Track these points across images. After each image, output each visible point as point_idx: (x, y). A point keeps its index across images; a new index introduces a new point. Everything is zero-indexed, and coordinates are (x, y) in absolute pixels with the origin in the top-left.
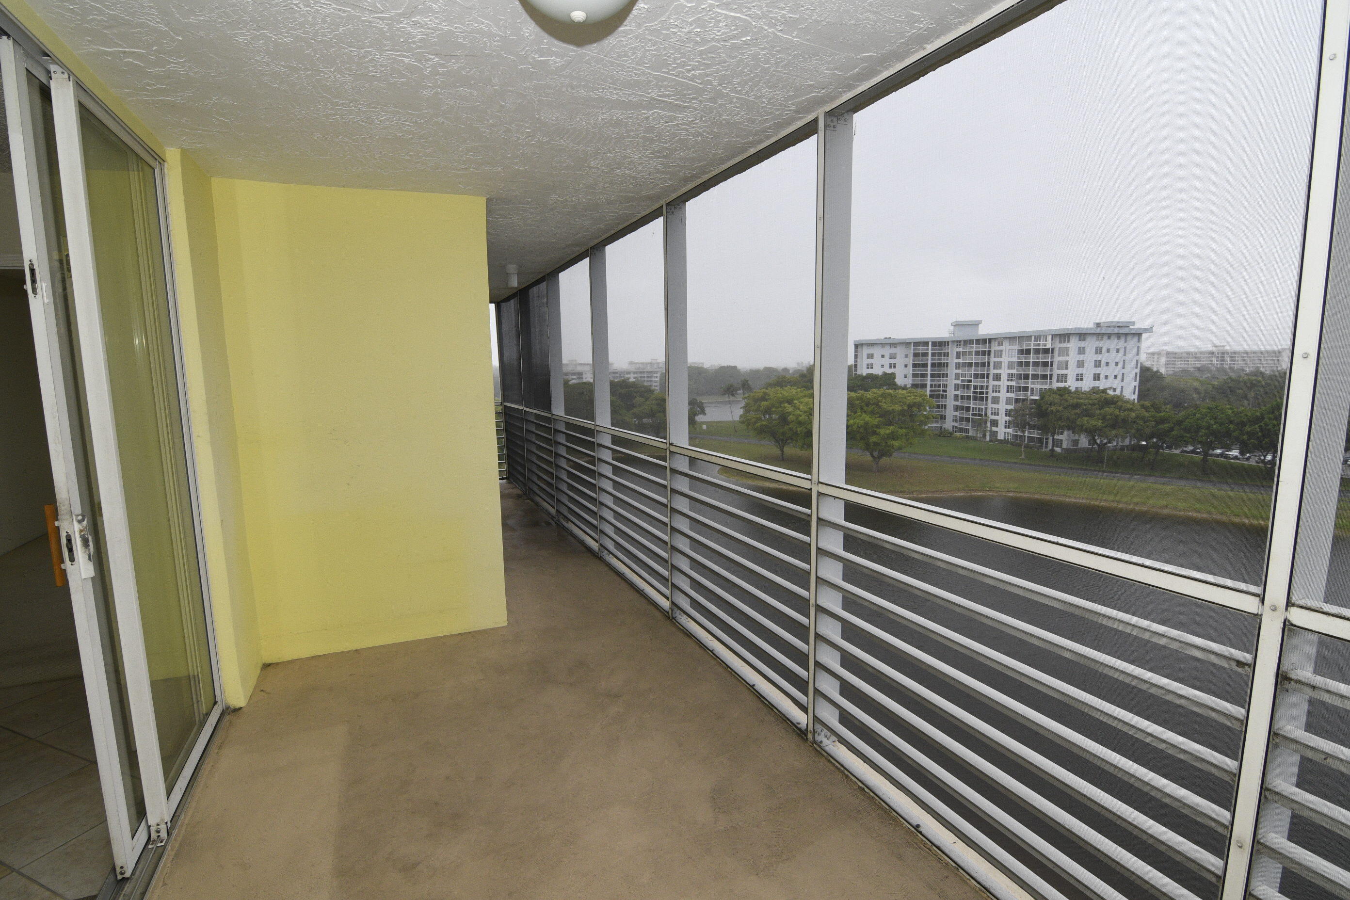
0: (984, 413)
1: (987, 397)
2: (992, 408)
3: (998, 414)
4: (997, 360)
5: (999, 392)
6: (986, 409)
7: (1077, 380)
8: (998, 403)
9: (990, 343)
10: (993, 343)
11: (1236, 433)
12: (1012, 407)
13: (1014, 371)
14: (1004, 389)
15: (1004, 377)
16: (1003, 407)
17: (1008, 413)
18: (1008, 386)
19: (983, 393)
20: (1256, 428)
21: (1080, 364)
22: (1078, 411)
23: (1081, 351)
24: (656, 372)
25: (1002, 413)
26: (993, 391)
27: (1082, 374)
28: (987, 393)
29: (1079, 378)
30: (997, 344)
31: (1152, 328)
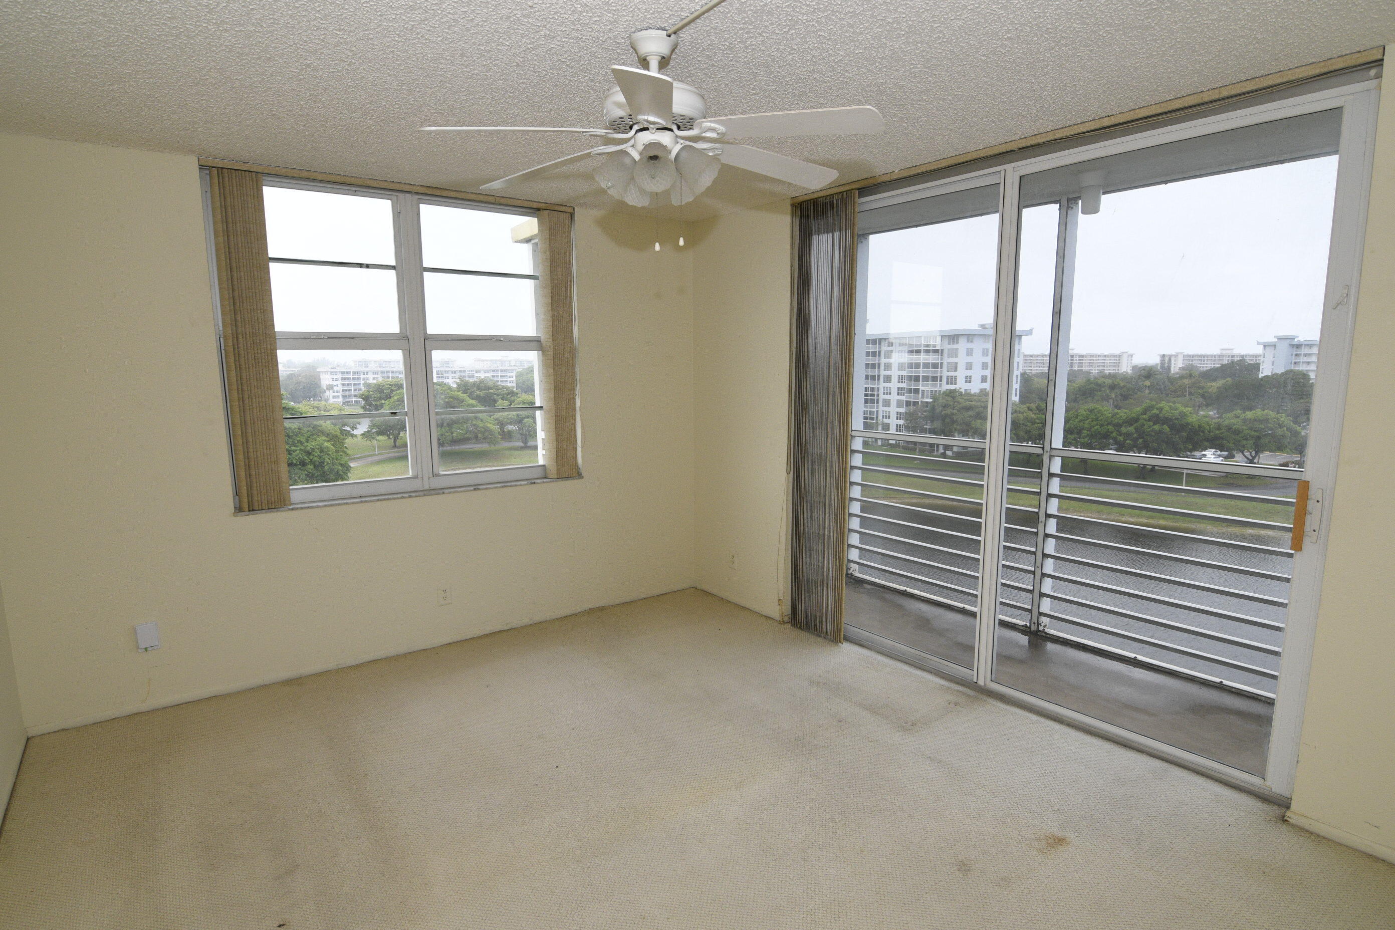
0: (875, 416)
1: (878, 400)
2: (883, 411)
3: (889, 418)
4: (887, 361)
5: (890, 394)
6: (877, 411)
7: (966, 382)
8: (889, 406)
9: (880, 343)
10: (883, 343)
11: (1114, 434)
12: (903, 410)
13: (904, 373)
14: (894, 391)
15: (895, 379)
16: (894, 410)
17: (899, 416)
18: (898, 388)
19: (873, 395)
20: (1131, 429)
21: (969, 366)
22: (970, 413)
23: (970, 352)
24: (512, 371)
25: (893, 416)
26: (884, 394)
27: (970, 376)
28: (878, 395)
29: (968, 380)
30: (887, 344)
31: (1031, 330)
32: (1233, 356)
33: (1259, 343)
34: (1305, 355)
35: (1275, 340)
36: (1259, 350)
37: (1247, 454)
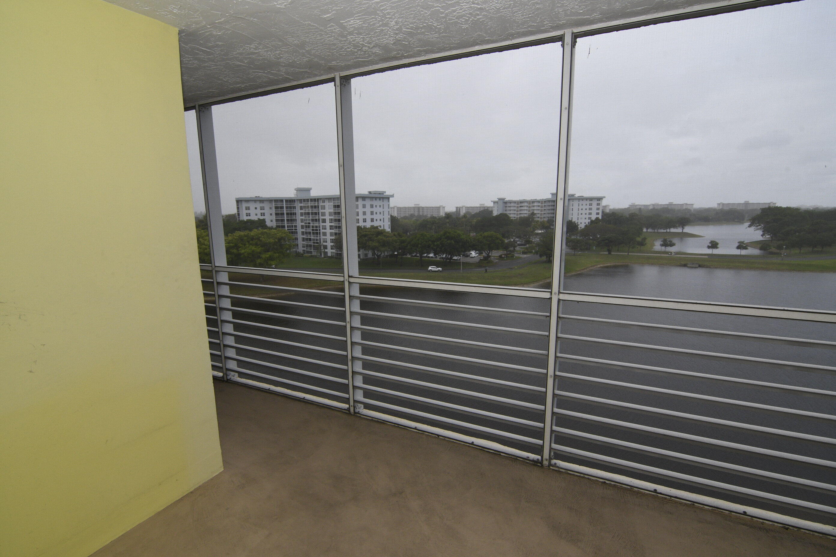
0: (319, 242)
1: (320, 232)
2: (323, 239)
3: (327, 242)
4: (323, 211)
5: (326, 229)
6: (320, 239)
7: (364, 222)
8: (326, 236)
9: (318, 201)
10: (320, 202)
11: (432, 246)
12: (333, 238)
13: (332, 217)
14: (328, 228)
15: (328, 221)
16: (329, 238)
17: (332, 241)
18: (330, 226)
19: (317, 230)
20: (438, 243)
21: (364, 213)
22: (366, 238)
23: (364, 206)
25: (329, 241)
26: (323, 229)
27: (366, 219)
28: (320, 230)
29: (365, 221)
30: (322, 202)
31: (393, 195)
32: (484, 207)
33: (492, 201)
34: (509, 207)
35: (498, 200)
36: (491, 204)
37: (486, 252)
